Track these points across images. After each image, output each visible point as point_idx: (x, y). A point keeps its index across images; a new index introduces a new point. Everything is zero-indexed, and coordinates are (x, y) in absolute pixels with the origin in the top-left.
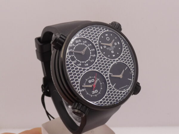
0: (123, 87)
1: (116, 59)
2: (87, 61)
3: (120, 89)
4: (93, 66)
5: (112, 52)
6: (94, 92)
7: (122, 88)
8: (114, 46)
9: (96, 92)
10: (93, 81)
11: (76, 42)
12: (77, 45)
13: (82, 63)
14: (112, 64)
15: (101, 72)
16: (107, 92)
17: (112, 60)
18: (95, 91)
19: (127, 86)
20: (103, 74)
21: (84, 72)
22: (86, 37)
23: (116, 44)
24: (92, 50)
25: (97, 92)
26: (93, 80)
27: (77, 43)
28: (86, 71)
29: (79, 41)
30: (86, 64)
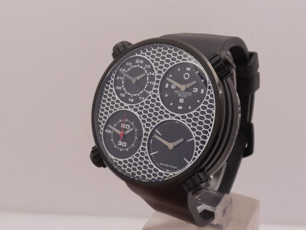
0: (168, 166)
1: (177, 115)
2: (134, 95)
3: (161, 164)
4: (135, 106)
5: (181, 101)
6: (120, 143)
7: (166, 165)
8: (191, 94)
9: (123, 145)
10: (127, 126)
11: (136, 62)
12: (134, 66)
13: (127, 95)
14: (166, 119)
15: (142, 120)
16: (136, 155)
17: (169, 113)
18: (124, 143)
19: (176, 168)
20: (144, 125)
21: (120, 108)
22: (151, 60)
23: (196, 90)
24: (151, 82)
25: (125, 146)
26: (129, 126)
27: (137, 64)
28: (123, 107)
29: (140, 62)
30: (131, 98)
